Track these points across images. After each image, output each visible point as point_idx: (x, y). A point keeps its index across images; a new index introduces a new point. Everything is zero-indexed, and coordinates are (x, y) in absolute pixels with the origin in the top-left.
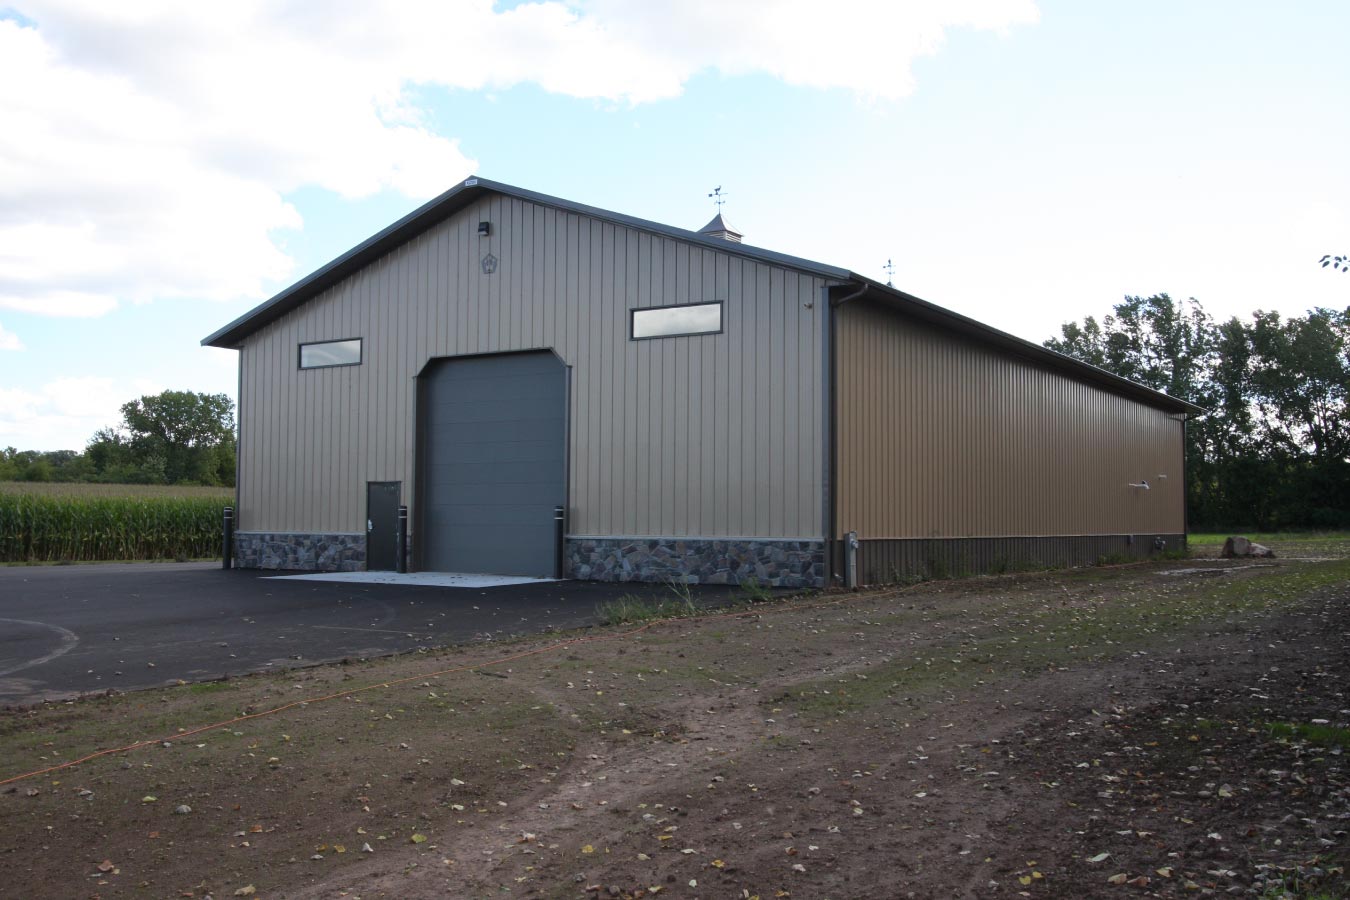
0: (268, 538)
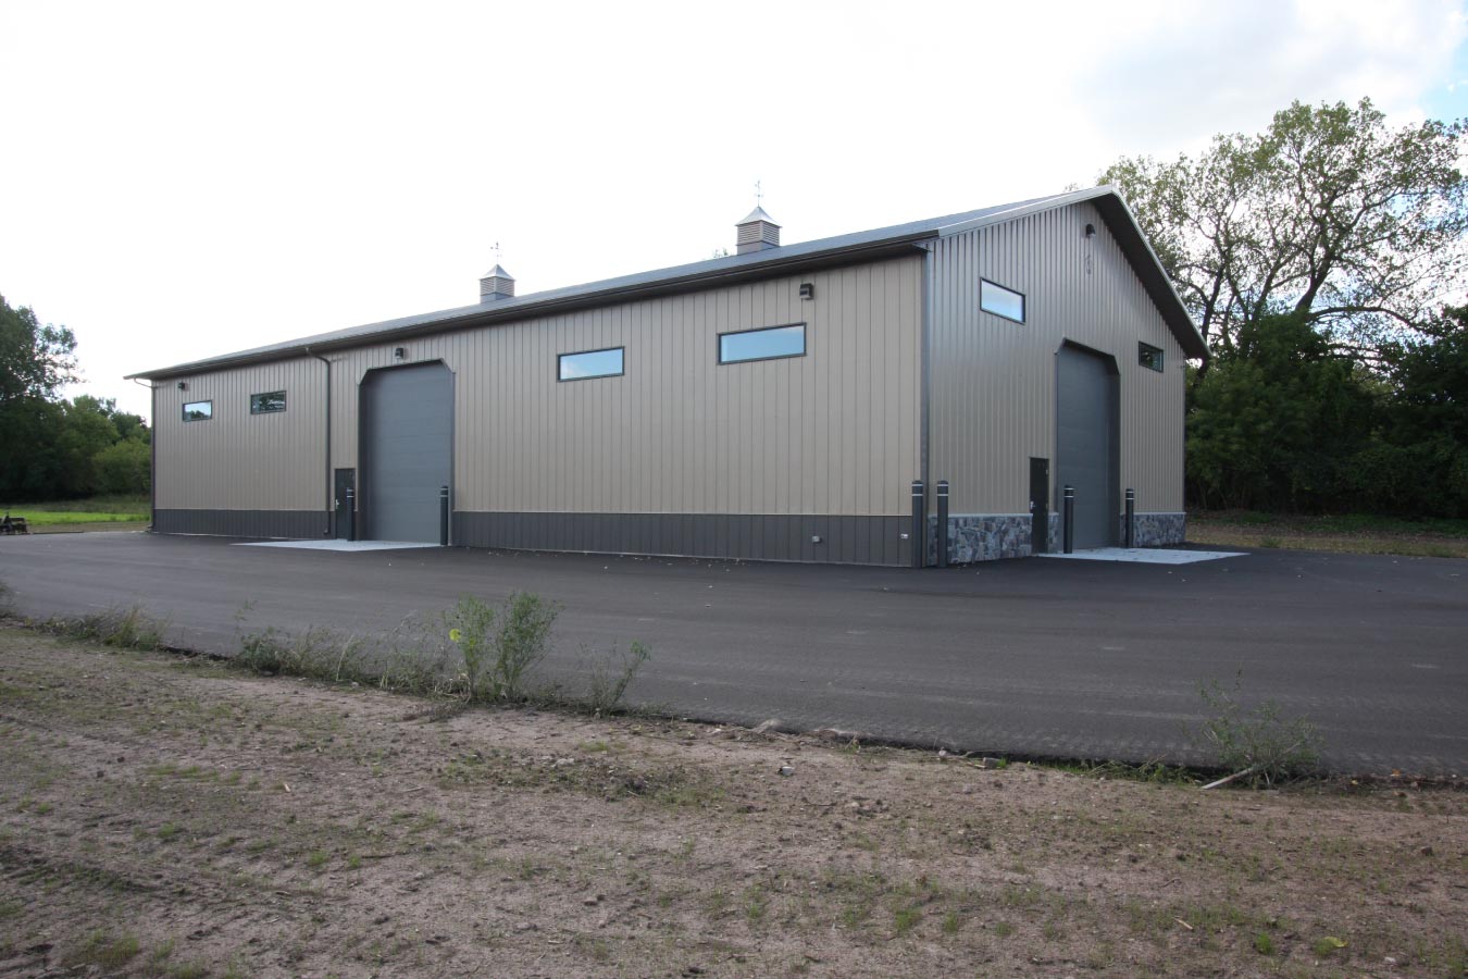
0: (961, 522)
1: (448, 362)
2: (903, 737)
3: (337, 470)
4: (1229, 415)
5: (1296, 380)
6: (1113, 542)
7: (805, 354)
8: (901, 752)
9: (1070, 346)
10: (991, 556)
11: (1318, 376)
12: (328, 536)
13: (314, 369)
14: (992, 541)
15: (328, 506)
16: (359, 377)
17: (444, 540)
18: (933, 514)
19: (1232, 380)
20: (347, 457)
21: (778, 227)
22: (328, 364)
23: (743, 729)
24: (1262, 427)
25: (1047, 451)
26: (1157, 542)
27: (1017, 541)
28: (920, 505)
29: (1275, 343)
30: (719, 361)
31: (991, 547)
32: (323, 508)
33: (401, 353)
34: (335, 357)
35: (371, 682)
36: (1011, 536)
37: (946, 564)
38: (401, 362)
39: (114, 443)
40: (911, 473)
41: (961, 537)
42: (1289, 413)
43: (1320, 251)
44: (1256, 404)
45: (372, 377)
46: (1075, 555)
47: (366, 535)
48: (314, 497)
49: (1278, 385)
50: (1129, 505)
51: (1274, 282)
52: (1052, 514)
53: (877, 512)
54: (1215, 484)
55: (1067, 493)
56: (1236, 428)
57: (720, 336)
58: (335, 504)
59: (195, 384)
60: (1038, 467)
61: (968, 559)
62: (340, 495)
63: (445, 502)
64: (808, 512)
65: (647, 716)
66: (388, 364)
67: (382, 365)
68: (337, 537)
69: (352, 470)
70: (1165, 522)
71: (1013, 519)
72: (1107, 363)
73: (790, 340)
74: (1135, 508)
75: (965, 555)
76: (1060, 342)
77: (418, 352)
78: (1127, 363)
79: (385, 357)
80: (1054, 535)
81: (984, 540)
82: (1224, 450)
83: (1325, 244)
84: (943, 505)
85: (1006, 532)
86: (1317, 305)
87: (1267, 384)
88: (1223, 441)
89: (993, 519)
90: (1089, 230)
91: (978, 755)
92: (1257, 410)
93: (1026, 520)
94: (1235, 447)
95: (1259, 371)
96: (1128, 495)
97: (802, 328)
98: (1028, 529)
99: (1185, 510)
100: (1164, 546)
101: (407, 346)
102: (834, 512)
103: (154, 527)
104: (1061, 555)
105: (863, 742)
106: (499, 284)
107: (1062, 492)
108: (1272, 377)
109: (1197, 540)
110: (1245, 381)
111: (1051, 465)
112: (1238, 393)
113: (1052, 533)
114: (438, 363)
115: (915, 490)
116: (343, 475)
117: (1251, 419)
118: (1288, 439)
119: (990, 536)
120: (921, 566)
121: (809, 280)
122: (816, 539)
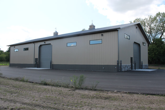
0: (123, 66)
1: (51, 44)
2: (133, 92)
3: (35, 58)
4: (152, 52)
5: (161, 47)
6: (140, 68)
7: (102, 43)
8: (134, 94)
9: (135, 43)
10: (126, 70)
11: (163, 46)
12: (34, 67)
13: (32, 45)
14: (126, 68)
15: (34, 63)
16: (39, 46)
17: (51, 68)
18: (120, 65)
19: (152, 47)
20: (37, 57)
21: (95, 26)
22: (35, 44)
23: (113, 92)
24: (157, 53)
25: (133, 57)
26: (145, 68)
27: (129, 68)
28: (118, 63)
29: (158, 42)
30: (90, 44)
31: (126, 69)
32: (33, 63)
33: (45, 43)
34: (35, 43)
35: (60, 86)
36: (128, 68)
37: (121, 71)
38: (45, 44)
39: (1, 54)
40: (117, 59)
41: (123, 68)
42: (160, 51)
43: (162, 31)
44: (156, 50)
45: (41, 46)
46: (136, 70)
47: (39, 67)
48: (32, 62)
49: (158, 48)
50: (142, 63)
51: (157, 34)
52: (133, 65)
53: (112, 64)
54: (151, 61)
55: (135, 62)
56: (153, 53)
57: (90, 41)
58: (35, 63)
59: (16, 47)
60: (131, 58)
61: (124, 71)
62: (36, 62)
63: (51, 63)
64: (102, 64)
65: (99, 90)
66: (43, 44)
67: (42, 44)
68: (35, 67)
69: (38, 58)
70: (146, 66)
71: (129, 65)
72: (139, 45)
73: (100, 42)
74: (143, 64)
75: (123, 70)
76: (134, 42)
77: (47, 42)
78: (141, 45)
79: (42, 43)
80: (133, 68)
81: (125, 68)
82: (152, 56)
83: (163, 30)
84: (121, 63)
85: (128, 67)
86: (162, 37)
87: (157, 48)
88: (152, 55)
89: (126, 65)
90: (137, 28)
91: (143, 94)
92: (156, 51)
93: (130, 65)
94: (153, 56)
95: (156, 46)
96: (142, 62)
97: (101, 40)
98: (130, 67)
99: (148, 64)
100: (146, 69)
101: (46, 42)
102: (106, 64)
103: (10, 66)
104: (134, 70)
105: (129, 93)
106: (56, 33)
107: (134, 62)
108: (158, 47)
109: (150, 68)
110: (154, 47)
111: (133, 58)
112: (153, 49)
113: (133, 67)
114: (50, 44)
115: (117, 61)
116: (36, 59)
117: (155, 52)
118: (160, 55)
119: (126, 67)
120: (118, 71)
121: (102, 34)
122: (103, 68)
